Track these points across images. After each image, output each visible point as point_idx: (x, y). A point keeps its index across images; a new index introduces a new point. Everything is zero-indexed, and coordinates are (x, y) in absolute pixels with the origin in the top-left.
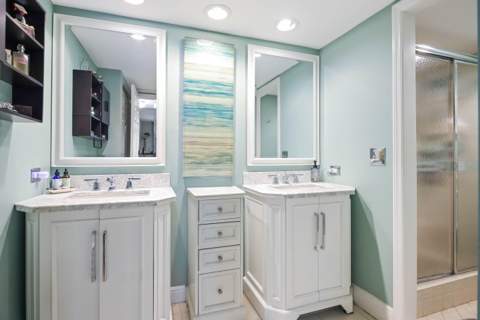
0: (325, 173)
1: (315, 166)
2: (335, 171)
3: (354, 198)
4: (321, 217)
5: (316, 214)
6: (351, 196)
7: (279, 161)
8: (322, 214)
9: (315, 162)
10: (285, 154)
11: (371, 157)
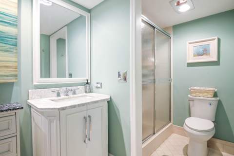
0: (94, 87)
1: (87, 83)
2: (99, 86)
3: (110, 103)
4: (88, 119)
5: (85, 118)
6: (108, 102)
7: (66, 80)
8: (89, 116)
9: (87, 80)
10: (70, 75)
11: (119, 77)
